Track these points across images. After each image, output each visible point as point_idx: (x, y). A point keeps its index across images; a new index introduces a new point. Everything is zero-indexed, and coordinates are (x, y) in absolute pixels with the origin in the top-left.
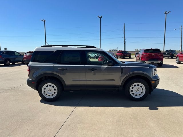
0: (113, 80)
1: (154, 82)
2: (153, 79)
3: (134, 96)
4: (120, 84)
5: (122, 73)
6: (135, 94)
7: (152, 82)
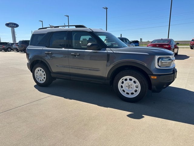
0: (97, 70)
1: (156, 77)
2: (154, 73)
3: (124, 94)
4: (106, 76)
5: (108, 61)
6: (126, 91)
7: (152, 77)
